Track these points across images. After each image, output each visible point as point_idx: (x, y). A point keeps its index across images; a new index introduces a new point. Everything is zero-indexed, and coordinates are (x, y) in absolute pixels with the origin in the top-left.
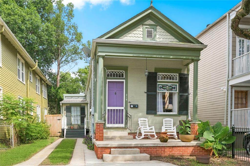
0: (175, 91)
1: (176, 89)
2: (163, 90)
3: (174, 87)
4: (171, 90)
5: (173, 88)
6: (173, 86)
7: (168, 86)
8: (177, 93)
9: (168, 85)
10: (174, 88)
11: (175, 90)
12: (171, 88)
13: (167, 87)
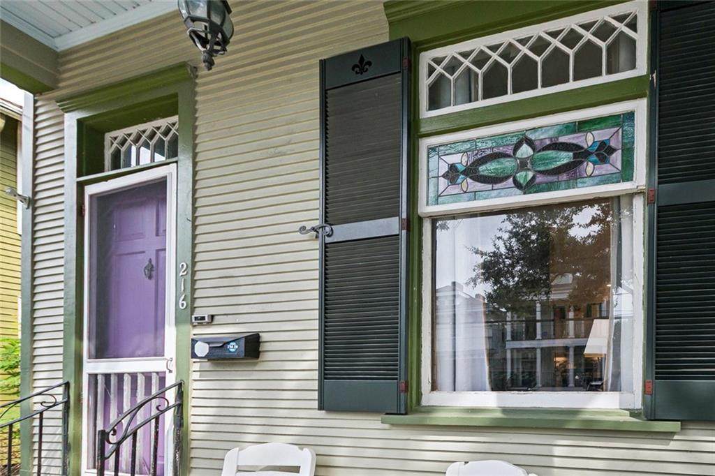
0: (606, 180)
1: (617, 157)
2: (475, 195)
3: (603, 144)
4: (564, 177)
5: (581, 154)
6: (588, 140)
7: (530, 143)
8: (639, 203)
9: (532, 136)
10: (604, 152)
11: (606, 169)
12: (565, 157)
13: (525, 150)
